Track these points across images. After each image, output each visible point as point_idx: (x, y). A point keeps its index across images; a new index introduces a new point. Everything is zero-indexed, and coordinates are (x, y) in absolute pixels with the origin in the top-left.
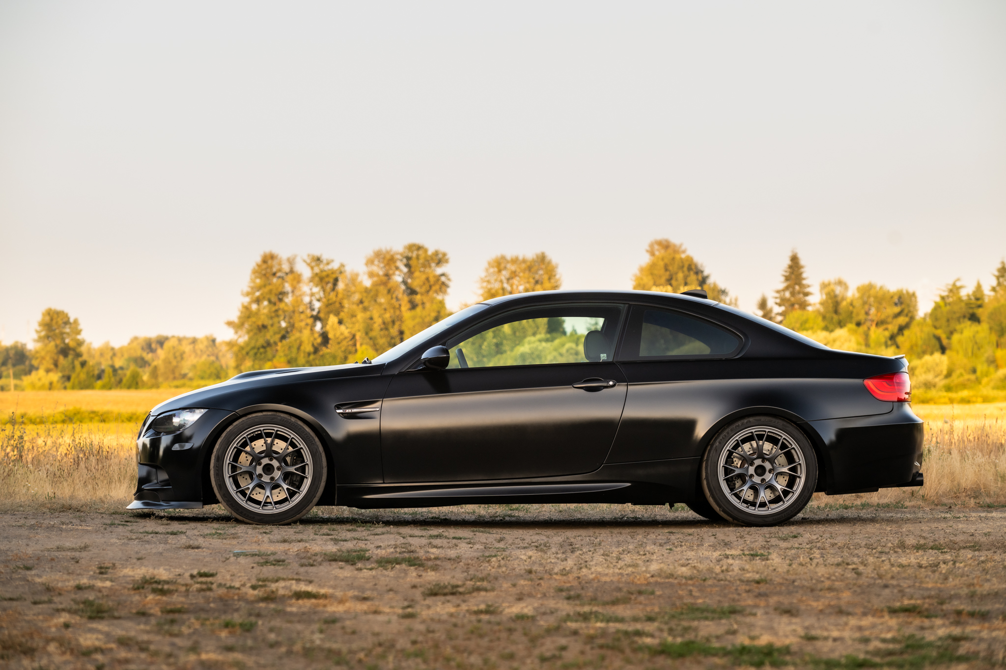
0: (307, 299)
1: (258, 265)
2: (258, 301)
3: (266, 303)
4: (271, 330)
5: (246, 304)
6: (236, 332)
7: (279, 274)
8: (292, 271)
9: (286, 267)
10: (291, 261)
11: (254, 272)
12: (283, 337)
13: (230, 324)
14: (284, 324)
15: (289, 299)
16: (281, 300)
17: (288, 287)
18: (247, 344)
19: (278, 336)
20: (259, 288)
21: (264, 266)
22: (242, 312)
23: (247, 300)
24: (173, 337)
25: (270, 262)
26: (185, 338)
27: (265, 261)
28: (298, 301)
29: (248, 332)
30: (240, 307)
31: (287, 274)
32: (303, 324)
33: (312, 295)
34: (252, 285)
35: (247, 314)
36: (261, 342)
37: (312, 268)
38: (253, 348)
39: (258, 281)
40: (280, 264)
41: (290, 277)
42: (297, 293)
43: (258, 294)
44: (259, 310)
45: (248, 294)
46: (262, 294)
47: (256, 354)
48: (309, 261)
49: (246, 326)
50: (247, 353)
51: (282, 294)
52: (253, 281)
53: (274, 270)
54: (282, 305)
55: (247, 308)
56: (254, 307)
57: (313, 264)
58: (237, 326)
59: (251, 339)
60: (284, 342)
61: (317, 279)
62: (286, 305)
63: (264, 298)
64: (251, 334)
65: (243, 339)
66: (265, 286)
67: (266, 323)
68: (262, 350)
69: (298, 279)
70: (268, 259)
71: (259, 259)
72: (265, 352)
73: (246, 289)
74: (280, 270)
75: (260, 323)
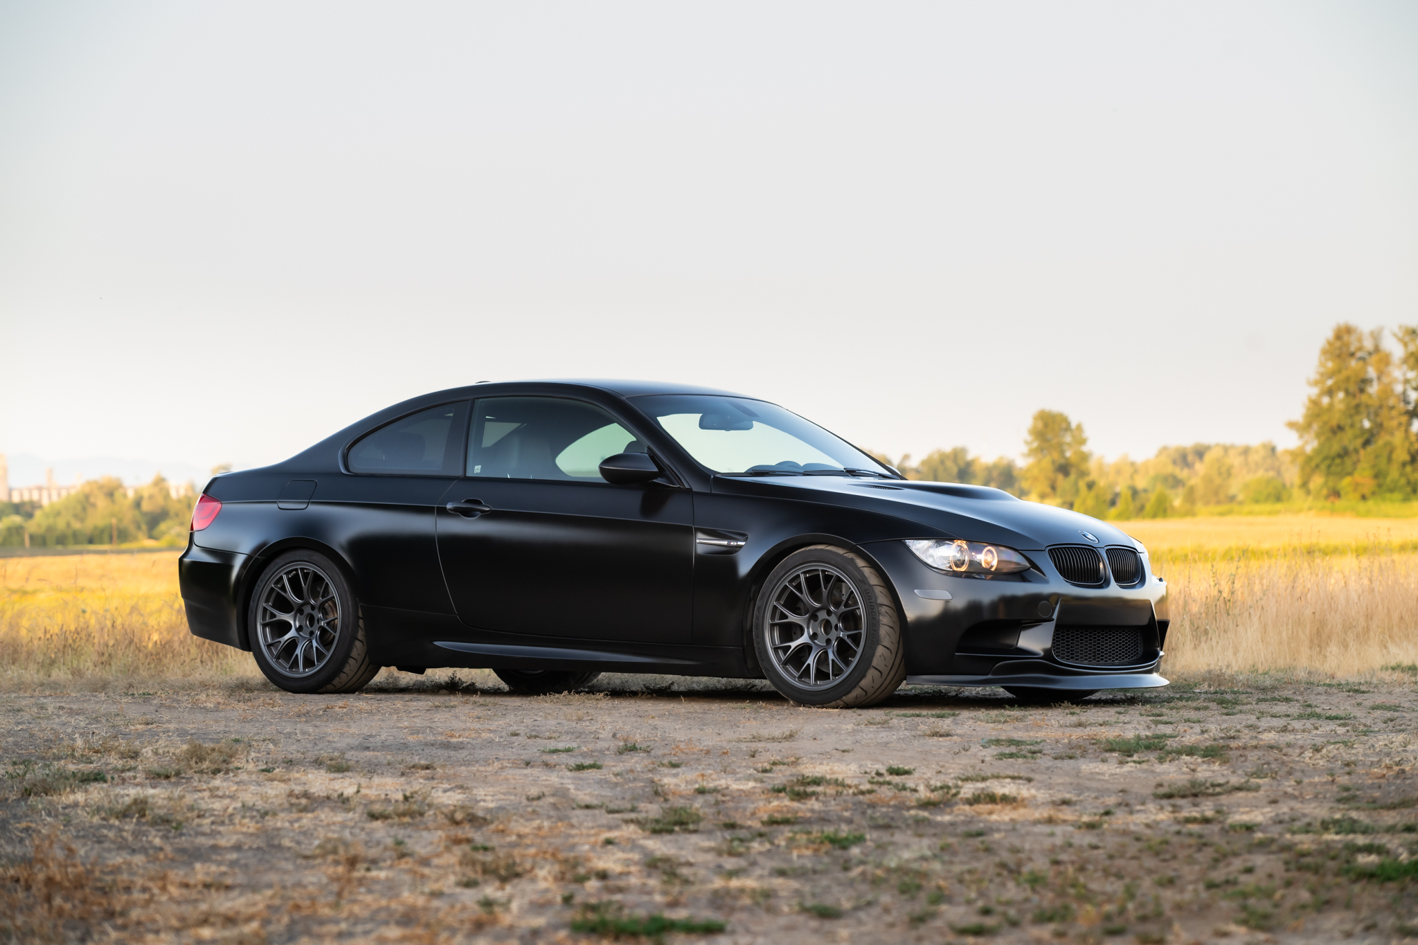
0: (1399, 388)
1: (1330, 343)
2: (1330, 392)
3: (1341, 395)
4: (1349, 433)
5: (1314, 397)
6: (1301, 437)
7: (1359, 354)
8: (1377, 349)
9: (1368, 344)
10: (1376, 336)
11: (1325, 352)
12: (1367, 443)
13: (1292, 425)
14: (1367, 424)
15: (1374, 389)
16: (1362, 391)
17: (1372, 372)
18: (1317, 452)
19: (1359, 442)
20: (1331, 374)
21: (1338, 344)
22: (1308, 409)
23: (1314, 391)
24: (1217, 445)
25: (1346, 338)
26: (1233, 446)
27: (1338, 336)
28: (1387, 392)
29: (1318, 435)
30: (1306, 402)
31: (1370, 354)
32: (1394, 423)
33: (1407, 381)
34: (1322, 370)
35: (1316, 412)
36: (1336, 448)
37: (1406, 345)
38: (1325, 458)
39: (1330, 365)
40: (1360, 340)
41: (1374, 358)
42: (1385, 380)
43: (1330, 382)
44: (1331, 405)
45: (1316, 383)
46: (1336, 383)
47: (1329, 467)
48: (1400, 335)
49: (1315, 426)
50: (1317, 466)
51: (1364, 382)
52: (1322, 365)
53: (1352, 349)
54: (1364, 398)
55: (1315, 403)
56: (1326, 400)
57: (1407, 339)
58: (1301, 428)
59: (1322, 446)
60: (1370, 449)
61: (1412, 361)
62: (1370, 396)
63: (1339, 389)
64: (1323, 438)
65: (1311, 445)
66: (1339, 371)
67: (1342, 423)
68: (1338, 461)
69: (1385, 360)
70: (1343, 333)
71: (1330, 334)
72: (1343, 463)
73: (1313, 376)
74: (1360, 349)
75: (1334, 423)
